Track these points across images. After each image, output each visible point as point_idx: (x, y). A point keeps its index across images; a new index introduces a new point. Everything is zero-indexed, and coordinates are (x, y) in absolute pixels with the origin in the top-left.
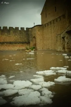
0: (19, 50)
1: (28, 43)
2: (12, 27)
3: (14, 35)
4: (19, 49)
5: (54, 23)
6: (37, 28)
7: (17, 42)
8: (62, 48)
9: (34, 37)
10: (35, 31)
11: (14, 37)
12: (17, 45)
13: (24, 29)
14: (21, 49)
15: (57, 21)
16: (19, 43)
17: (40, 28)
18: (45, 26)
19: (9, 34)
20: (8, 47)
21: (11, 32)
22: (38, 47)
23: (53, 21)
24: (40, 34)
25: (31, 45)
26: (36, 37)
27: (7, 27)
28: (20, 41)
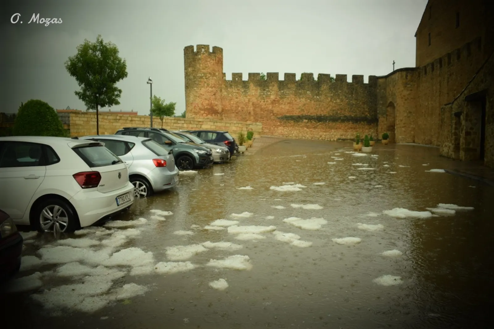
0: (344, 140)
1: (373, 121)
2: (328, 76)
3: (332, 97)
4: (343, 137)
5: (449, 63)
6: (402, 76)
7: (340, 118)
8: (452, 147)
9: (392, 105)
10: (394, 87)
11: (331, 103)
12: (338, 124)
13: (363, 81)
14: (349, 137)
15: (459, 57)
16: (343, 121)
17: (409, 77)
18: (426, 73)
19: (318, 95)
20: (313, 130)
21: (324, 87)
22: (400, 135)
23: (446, 59)
24: (409, 94)
25: (380, 127)
26: (395, 105)
27: (312, 74)
28: (347, 114)
